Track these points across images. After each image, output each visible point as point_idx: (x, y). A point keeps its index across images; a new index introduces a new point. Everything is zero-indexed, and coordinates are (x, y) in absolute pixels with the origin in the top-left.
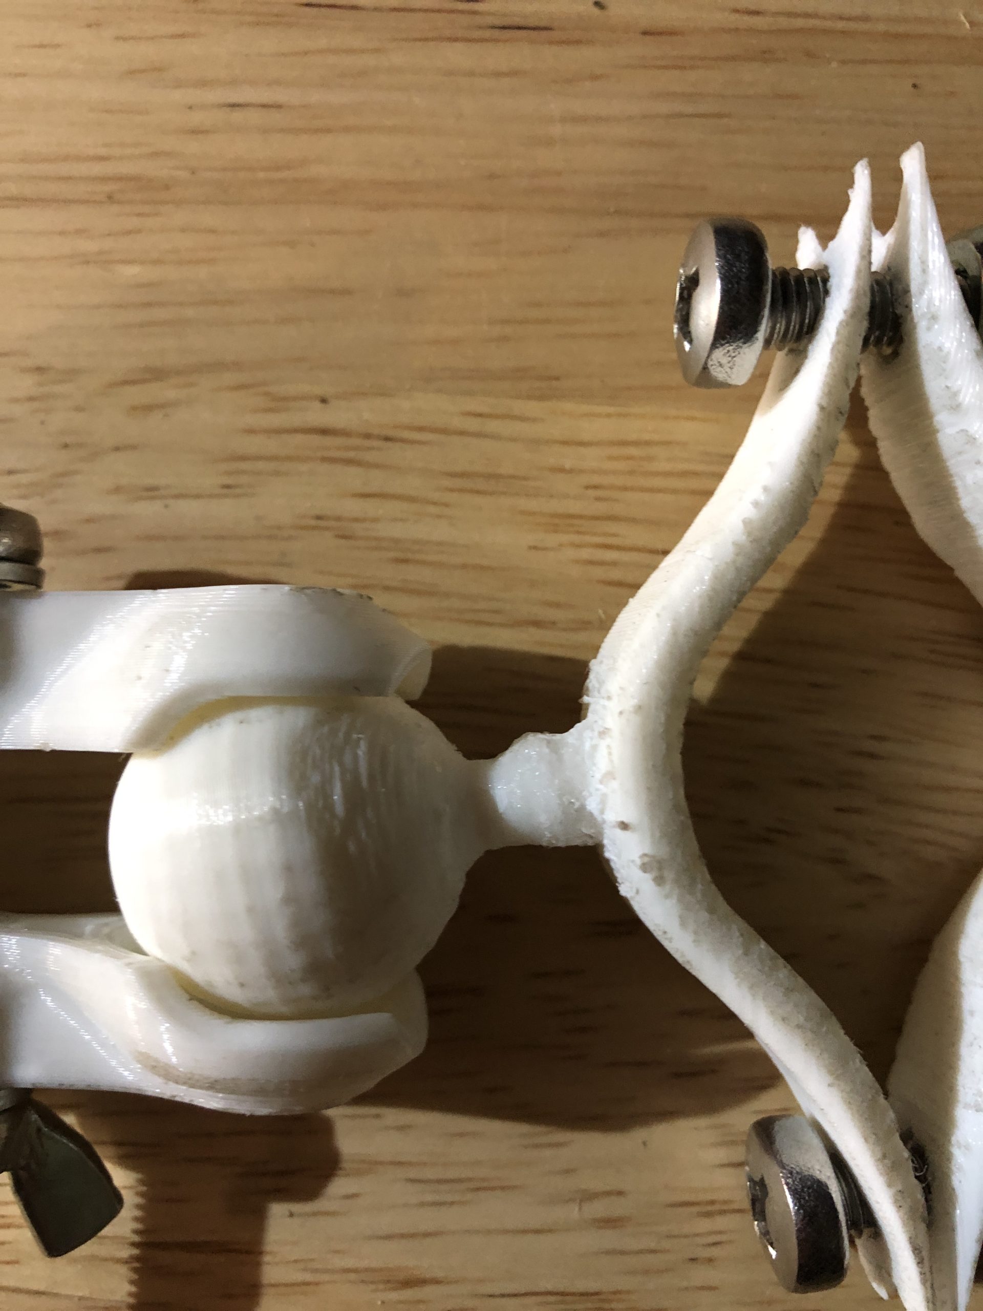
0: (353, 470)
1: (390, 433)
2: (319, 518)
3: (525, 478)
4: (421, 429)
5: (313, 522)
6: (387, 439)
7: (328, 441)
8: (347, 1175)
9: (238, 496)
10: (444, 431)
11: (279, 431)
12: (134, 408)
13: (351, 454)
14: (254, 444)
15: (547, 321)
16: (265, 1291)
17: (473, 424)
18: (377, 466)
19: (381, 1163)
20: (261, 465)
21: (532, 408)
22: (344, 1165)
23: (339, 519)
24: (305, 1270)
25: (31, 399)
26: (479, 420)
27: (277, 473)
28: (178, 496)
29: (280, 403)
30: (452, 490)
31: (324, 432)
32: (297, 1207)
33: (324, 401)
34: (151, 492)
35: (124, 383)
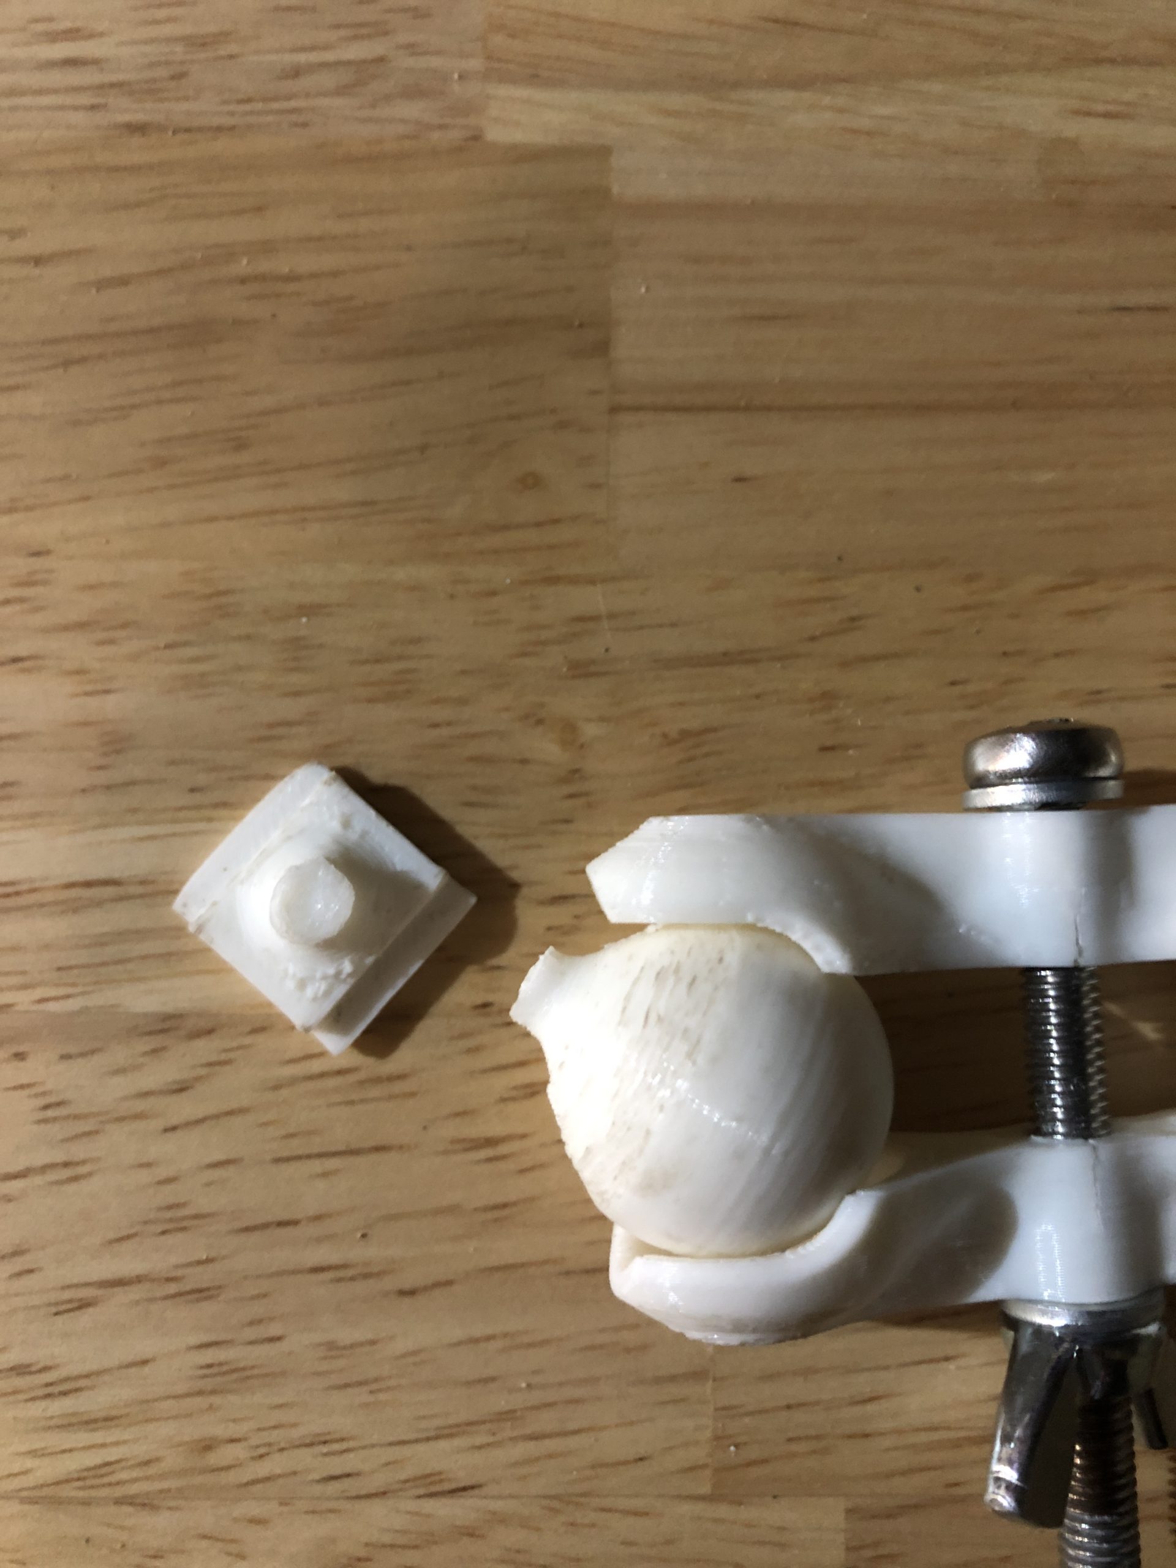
12: (1070, 613)
25: (965, 608)
35: (1054, 589)
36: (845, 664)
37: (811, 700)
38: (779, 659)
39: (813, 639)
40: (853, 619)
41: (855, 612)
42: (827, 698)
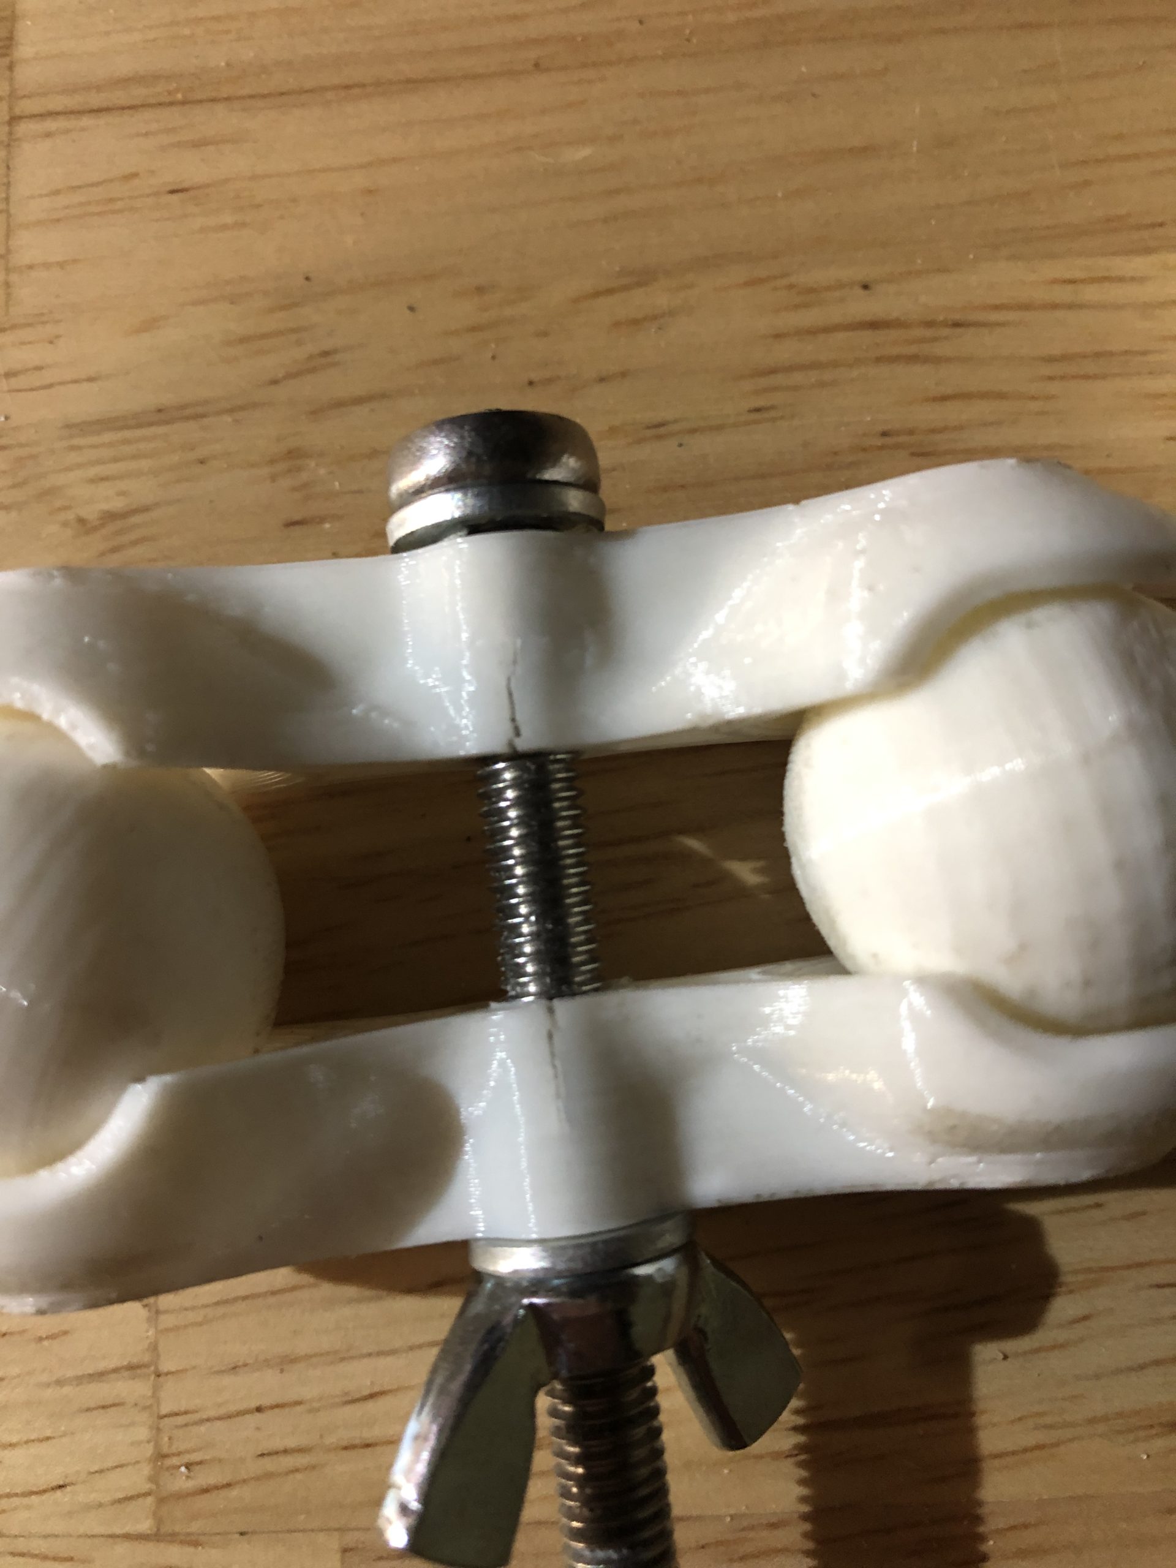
0: (918, 369)
1: (957, 317)
2: (884, 434)
3: (1144, 353)
4: (997, 308)
5: (879, 442)
6: (957, 325)
7: (880, 336)
8: (1071, 1292)
9: (774, 420)
10: (1026, 307)
11: (813, 332)
12: (617, 324)
13: (912, 350)
14: (785, 352)
15: (1136, 157)
16: (987, 1466)
17: (1063, 294)
18: (948, 360)
19: (1113, 1269)
20: (798, 378)
21: (1137, 265)
22: (1067, 1279)
23: (911, 432)
24: (1037, 1428)
25: (473, 329)
26: (1070, 287)
27: (822, 385)
28: (693, 431)
29: (810, 295)
30: (1051, 378)
31: (874, 325)
32: (1011, 1345)
33: (866, 287)
34: (658, 430)
35: (597, 294)
36: (318, 412)
37: (272, 462)
38: (231, 411)
39: (275, 382)
40: (325, 354)
41: (327, 344)
42: (295, 456)
